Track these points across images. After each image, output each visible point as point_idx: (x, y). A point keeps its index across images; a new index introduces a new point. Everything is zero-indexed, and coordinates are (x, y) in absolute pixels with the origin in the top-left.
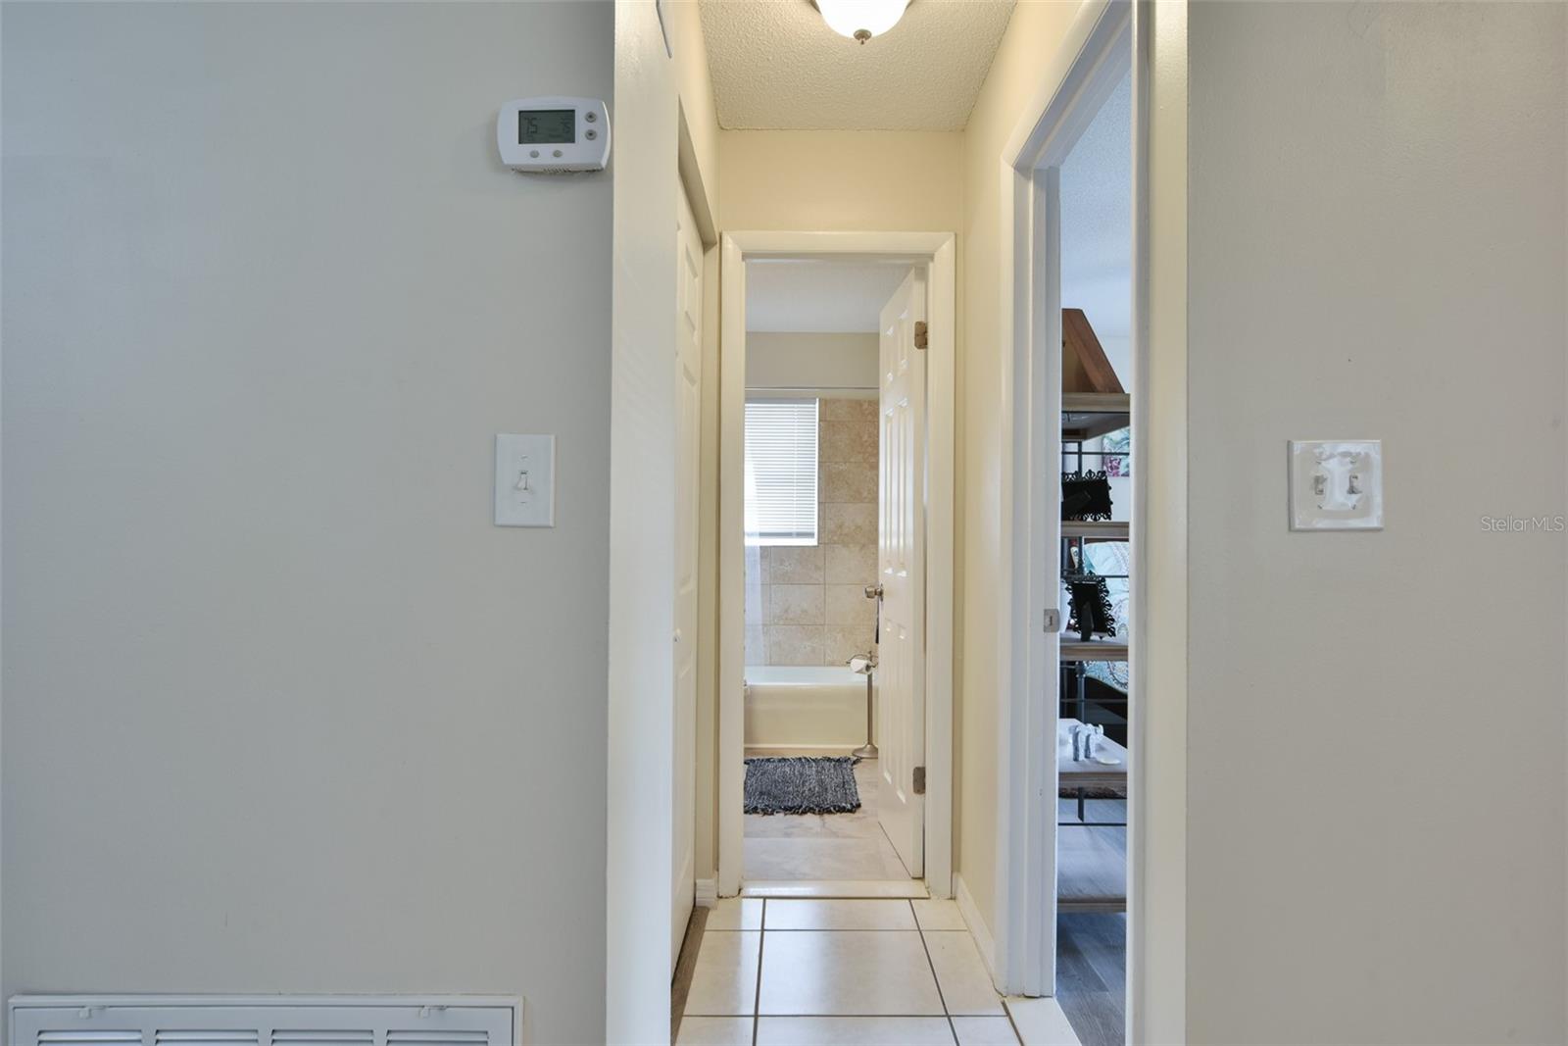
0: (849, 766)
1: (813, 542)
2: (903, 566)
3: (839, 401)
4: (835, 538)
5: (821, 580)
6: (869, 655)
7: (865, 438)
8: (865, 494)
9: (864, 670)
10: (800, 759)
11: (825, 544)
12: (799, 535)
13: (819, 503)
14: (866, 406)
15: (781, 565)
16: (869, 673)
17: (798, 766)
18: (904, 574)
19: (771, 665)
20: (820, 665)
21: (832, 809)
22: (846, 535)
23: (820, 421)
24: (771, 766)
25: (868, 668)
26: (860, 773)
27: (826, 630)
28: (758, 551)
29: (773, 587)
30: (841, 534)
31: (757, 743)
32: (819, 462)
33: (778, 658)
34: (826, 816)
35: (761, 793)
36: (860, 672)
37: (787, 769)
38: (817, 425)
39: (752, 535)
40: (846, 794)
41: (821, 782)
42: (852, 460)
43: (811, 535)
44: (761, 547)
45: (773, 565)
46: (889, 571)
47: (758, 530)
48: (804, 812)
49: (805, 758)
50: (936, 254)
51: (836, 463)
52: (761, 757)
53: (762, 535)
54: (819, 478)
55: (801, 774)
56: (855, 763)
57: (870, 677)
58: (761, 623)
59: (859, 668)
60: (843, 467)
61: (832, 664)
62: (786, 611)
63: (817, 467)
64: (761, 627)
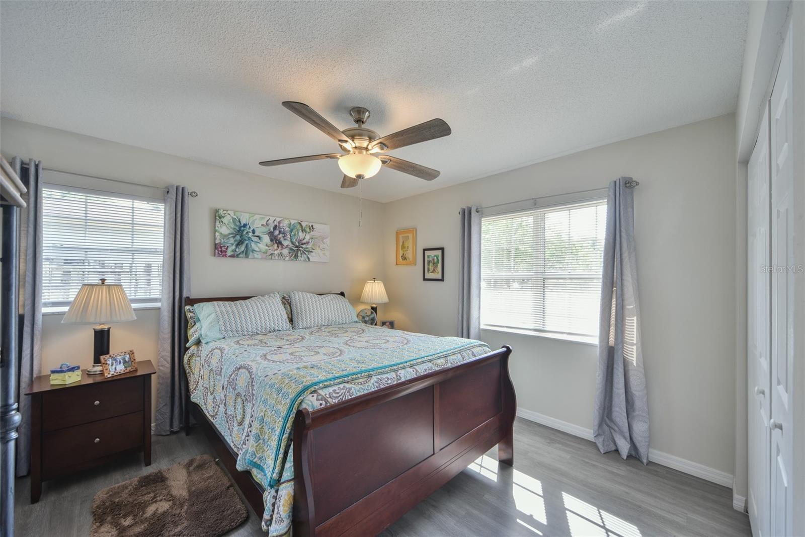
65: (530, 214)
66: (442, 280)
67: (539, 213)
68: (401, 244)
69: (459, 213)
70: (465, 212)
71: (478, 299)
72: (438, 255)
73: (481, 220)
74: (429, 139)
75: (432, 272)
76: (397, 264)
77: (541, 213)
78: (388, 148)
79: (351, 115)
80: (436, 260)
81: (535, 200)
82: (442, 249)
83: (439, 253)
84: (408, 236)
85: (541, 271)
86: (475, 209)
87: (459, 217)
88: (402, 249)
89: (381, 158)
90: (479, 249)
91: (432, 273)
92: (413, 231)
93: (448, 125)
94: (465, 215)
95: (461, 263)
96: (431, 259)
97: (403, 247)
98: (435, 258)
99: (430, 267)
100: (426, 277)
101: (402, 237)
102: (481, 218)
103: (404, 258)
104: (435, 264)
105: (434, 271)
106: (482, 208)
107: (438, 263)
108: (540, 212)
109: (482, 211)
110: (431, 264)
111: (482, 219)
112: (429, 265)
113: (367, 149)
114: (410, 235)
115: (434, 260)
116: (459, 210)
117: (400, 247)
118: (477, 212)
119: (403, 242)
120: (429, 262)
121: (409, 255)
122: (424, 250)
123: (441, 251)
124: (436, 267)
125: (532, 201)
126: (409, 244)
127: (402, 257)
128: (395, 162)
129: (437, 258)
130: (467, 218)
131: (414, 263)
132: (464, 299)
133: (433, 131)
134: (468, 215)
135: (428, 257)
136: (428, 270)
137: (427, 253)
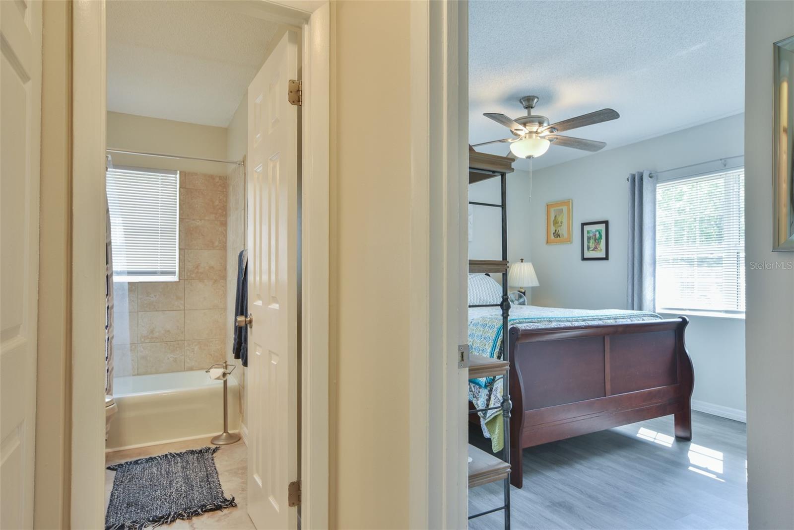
0: (210, 456)
1: (174, 278)
2: (275, 300)
3: (196, 174)
4: (193, 276)
5: (182, 307)
6: (224, 365)
7: (217, 203)
8: (217, 243)
9: (222, 377)
10: (166, 455)
11: (185, 280)
12: (163, 273)
13: (180, 249)
14: (217, 180)
15: (148, 296)
16: (225, 379)
17: (164, 465)
18: (276, 306)
19: (138, 375)
20: (181, 371)
21: (200, 510)
22: (202, 273)
23: (180, 187)
24: (139, 468)
25: (224, 375)
26: (221, 462)
27: (186, 344)
28: (127, 287)
29: (140, 314)
30: (197, 272)
31: (125, 445)
32: (180, 218)
33: (144, 369)
34: (194, 519)
35: (129, 505)
36: (218, 378)
37: (155, 470)
38: (178, 190)
39: (120, 273)
40: (211, 488)
41: (187, 479)
42: (206, 218)
43: (173, 273)
44: (129, 283)
45: (139, 297)
46: (259, 303)
47: (125, 268)
48: (173, 521)
49: (171, 454)
50: (312, 16)
51: (194, 220)
52: (129, 460)
53: (130, 273)
54: (180, 231)
55: (168, 473)
56: (214, 451)
57: (225, 382)
58: (129, 343)
59: (218, 376)
60: (199, 223)
61: (191, 369)
62: (152, 332)
63: (178, 222)
64: (129, 345)
65: (719, 177)
66: (606, 258)
67: (732, 175)
68: (552, 218)
69: (628, 179)
70: (635, 178)
71: (653, 278)
72: (601, 230)
73: (656, 185)
74: (598, 122)
75: (593, 250)
76: (547, 243)
77: (734, 174)
78: (557, 130)
79: (521, 103)
80: (598, 236)
81: (725, 161)
82: (606, 223)
83: (602, 227)
84: (562, 209)
85: (734, 243)
86: (648, 174)
87: (627, 185)
88: (554, 224)
89: (549, 138)
90: (653, 220)
91: (593, 252)
92: (568, 203)
93: (616, 112)
94: (635, 181)
95: (630, 238)
96: (591, 235)
97: (556, 222)
98: (598, 233)
99: (591, 244)
100: (585, 257)
101: (554, 210)
102: (656, 184)
103: (557, 235)
104: (597, 241)
105: (595, 249)
106: (656, 172)
107: (602, 239)
108: (732, 173)
109: (657, 176)
110: (592, 241)
111: (658, 185)
112: (589, 242)
113: (536, 132)
114: (565, 208)
115: (595, 235)
116: (628, 175)
117: (552, 224)
118: (651, 177)
119: (556, 217)
120: (589, 238)
121: (563, 231)
122: (583, 225)
123: (604, 225)
124: (599, 243)
125: (720, 162)
126: (564, 218)
127: (554, 234)
128: (561, 139)
129: (599, 233)
130: (637, 184)
131: (569, 240)
132: (635, 279)
133: (602, 117)
134: (638, 182)
135: (588, 232)
136: (588, 248)
137: (586, 228)
